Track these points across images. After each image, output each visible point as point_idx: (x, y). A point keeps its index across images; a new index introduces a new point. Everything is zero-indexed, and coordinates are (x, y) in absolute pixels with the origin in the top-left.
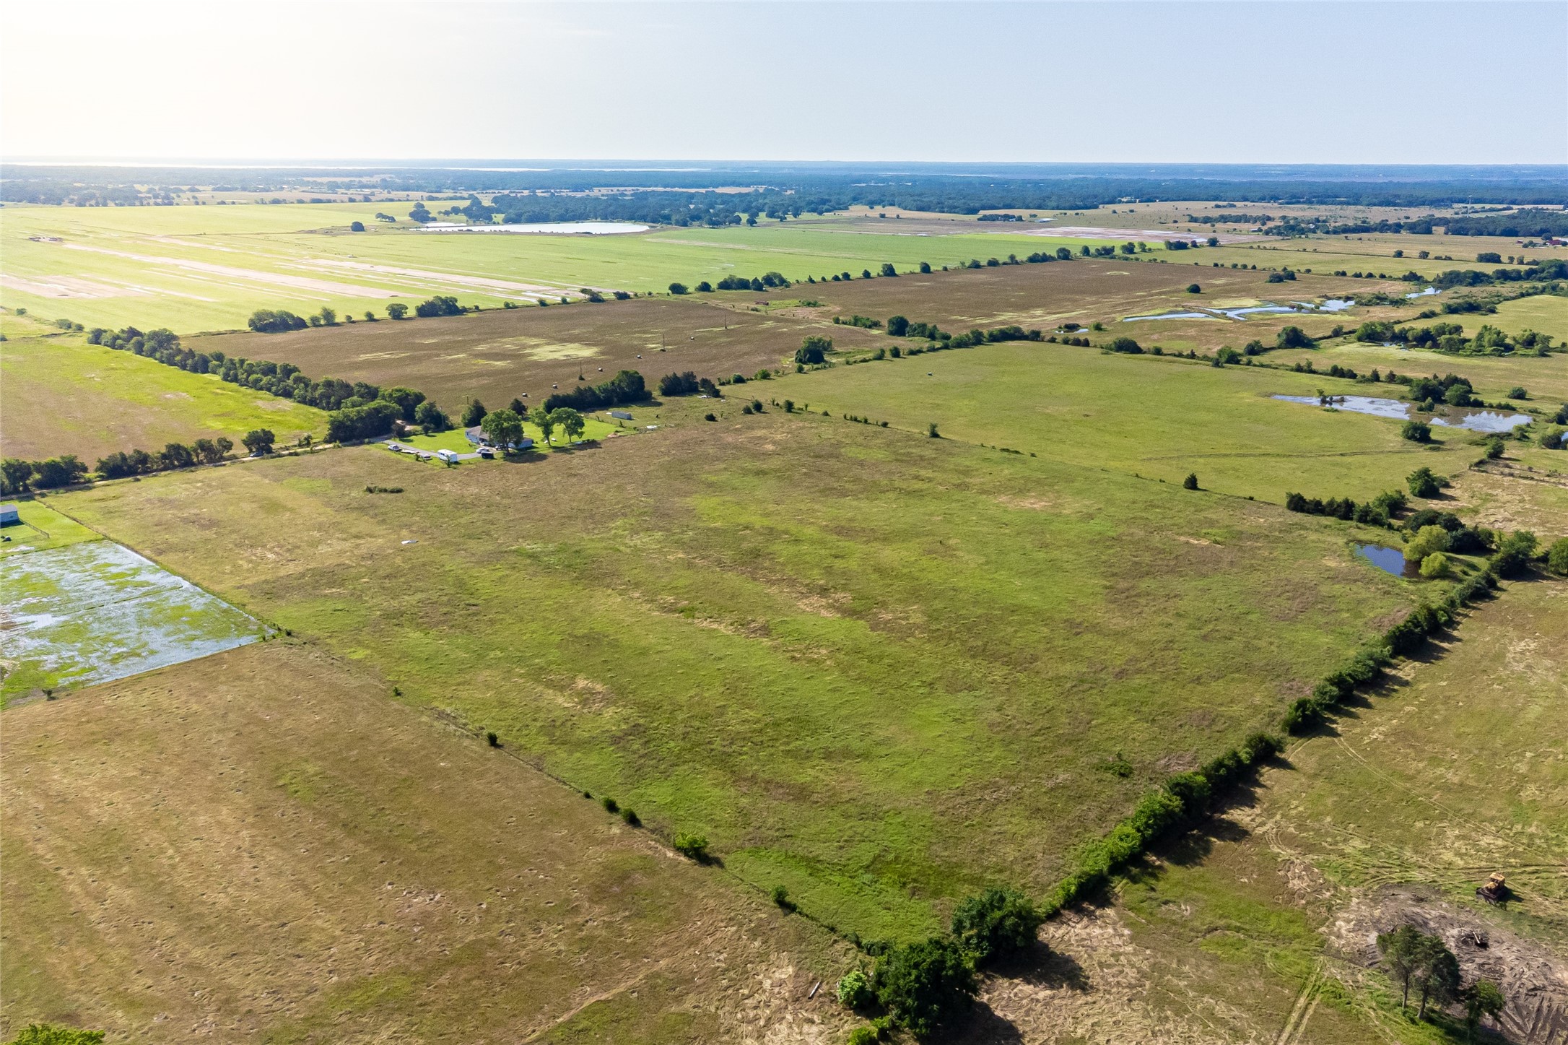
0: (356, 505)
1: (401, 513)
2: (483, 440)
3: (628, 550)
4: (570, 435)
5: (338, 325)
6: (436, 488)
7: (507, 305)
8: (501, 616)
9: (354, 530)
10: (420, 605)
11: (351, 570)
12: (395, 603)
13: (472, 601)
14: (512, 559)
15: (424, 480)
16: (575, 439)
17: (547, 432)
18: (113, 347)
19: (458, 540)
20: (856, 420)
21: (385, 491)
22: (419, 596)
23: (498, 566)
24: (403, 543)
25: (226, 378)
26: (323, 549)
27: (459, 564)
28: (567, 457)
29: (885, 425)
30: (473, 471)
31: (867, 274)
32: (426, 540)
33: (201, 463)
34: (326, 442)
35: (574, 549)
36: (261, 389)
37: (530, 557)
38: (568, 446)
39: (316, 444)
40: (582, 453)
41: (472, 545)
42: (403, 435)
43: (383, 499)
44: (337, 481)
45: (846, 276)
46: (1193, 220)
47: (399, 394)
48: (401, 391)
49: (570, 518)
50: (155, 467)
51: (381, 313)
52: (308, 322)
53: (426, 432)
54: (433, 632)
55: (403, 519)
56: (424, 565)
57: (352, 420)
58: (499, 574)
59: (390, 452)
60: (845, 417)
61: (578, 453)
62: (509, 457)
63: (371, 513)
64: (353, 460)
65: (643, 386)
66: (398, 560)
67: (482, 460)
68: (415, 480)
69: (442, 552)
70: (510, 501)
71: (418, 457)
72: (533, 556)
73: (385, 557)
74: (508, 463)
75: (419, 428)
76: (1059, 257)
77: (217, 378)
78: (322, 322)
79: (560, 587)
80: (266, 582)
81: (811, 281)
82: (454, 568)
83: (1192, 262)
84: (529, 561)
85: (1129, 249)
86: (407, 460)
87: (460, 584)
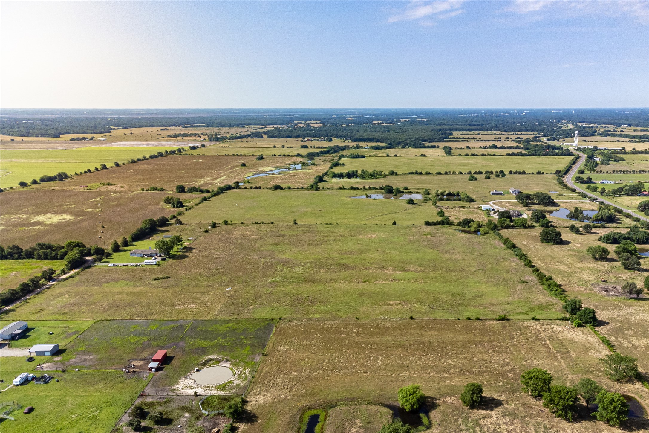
29: (272, 223)
31: (96, 169)
45: (89, 171)
46: (169, 136)
60: (252, 223)
81: (76, 174)
83: (216, 154)
85: (179, 150)
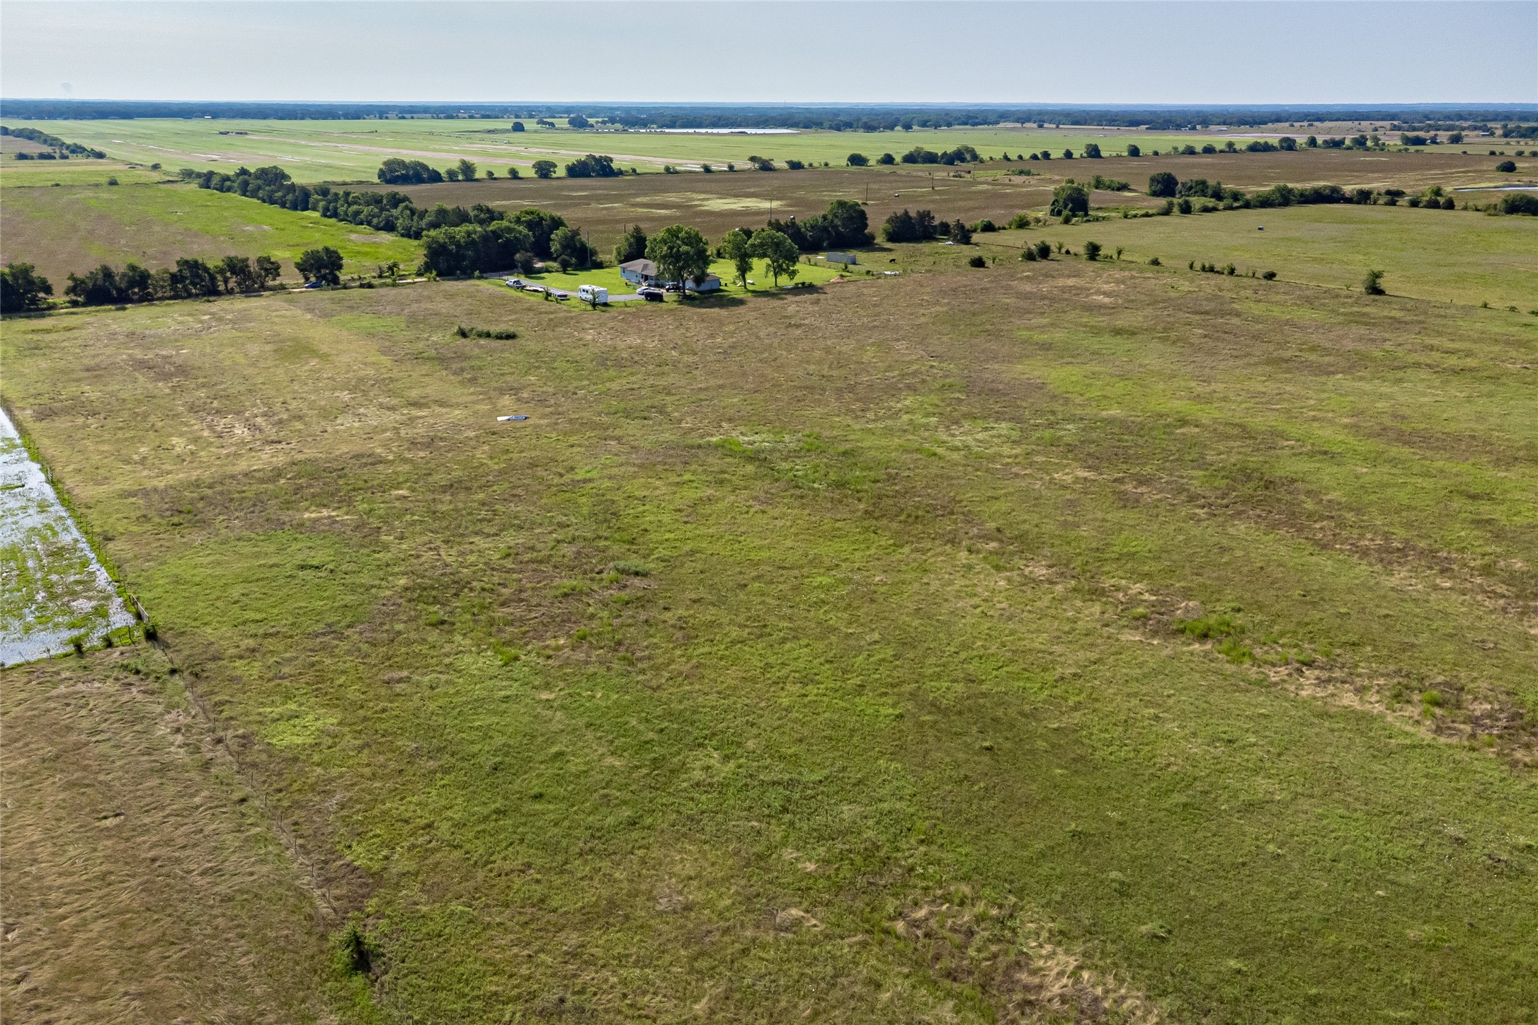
0: (433, 353)
1: (506, 369)
2: (646, 278)
3: (955, 456)
4: (776, 275)
5: (477, 180)
6: (571, 336)
7: (667, 169)
8: (710, 614)
9: (414, 394)
10: (509, 564)
11: (380, 467)
12: (449, 556)
13: (634, 562)
14: (714, 461)
15: (553, 324)
16: (784, 281)
17: (744, 269)
18: (221, 189)
19: (605, 419)
20: (1212, 270)
21: (488, 335)
22: (511, 539)
23: (687, 477)
24: (499, 419)
25: (324, 215)
26: (347, 422)
27: (605, 466)
28: (776, 303)
30: (629, 315)
31: (1069, 155)
32: (543, 416)
33: (230, 292)
34: (419, 274)
35: (841, 449)
36: (361, 223)
37: (751, 459)
38: (773, 290)
39: (403, 277)
40: (797, 298)
41: (632, 428)
42: (530, 271)
43: (481, 347)
44: (413, 321)
45: (1046, 155)
47: (530, 217)
48: (532, 213)
49: (811, 389)
50: (160, 295)
51: (527, 171)
52: (444, 175)
53: (565, 268)
54: (529, 656)
55: (508, 378)
56: (533, 465)
57: (458, 245)
58: (691, 494)
59: (508, 289)
60: (1191, 267)
61: (790, 298)
62: (687, 300)
63: (454, 366)
64: (450, 296)
65: (866, 226)
66: (481, 454)
67: (644, 302)
68: (539, 324)
69: (572, 440)
70: (696, 358)
71: (548, 294)
72: (754, 457)
73: (456, 446)
74: (685, 307)
75: (555, 265)
76: (1282, 148)
77: (316, 215)
78: (460, 177)
79: (835, 535)
80: (197, 484)
81: (1006, 158)
82: (594, 474)
84: (750, 468)
86: (532, 299)
87: (607, 514)
